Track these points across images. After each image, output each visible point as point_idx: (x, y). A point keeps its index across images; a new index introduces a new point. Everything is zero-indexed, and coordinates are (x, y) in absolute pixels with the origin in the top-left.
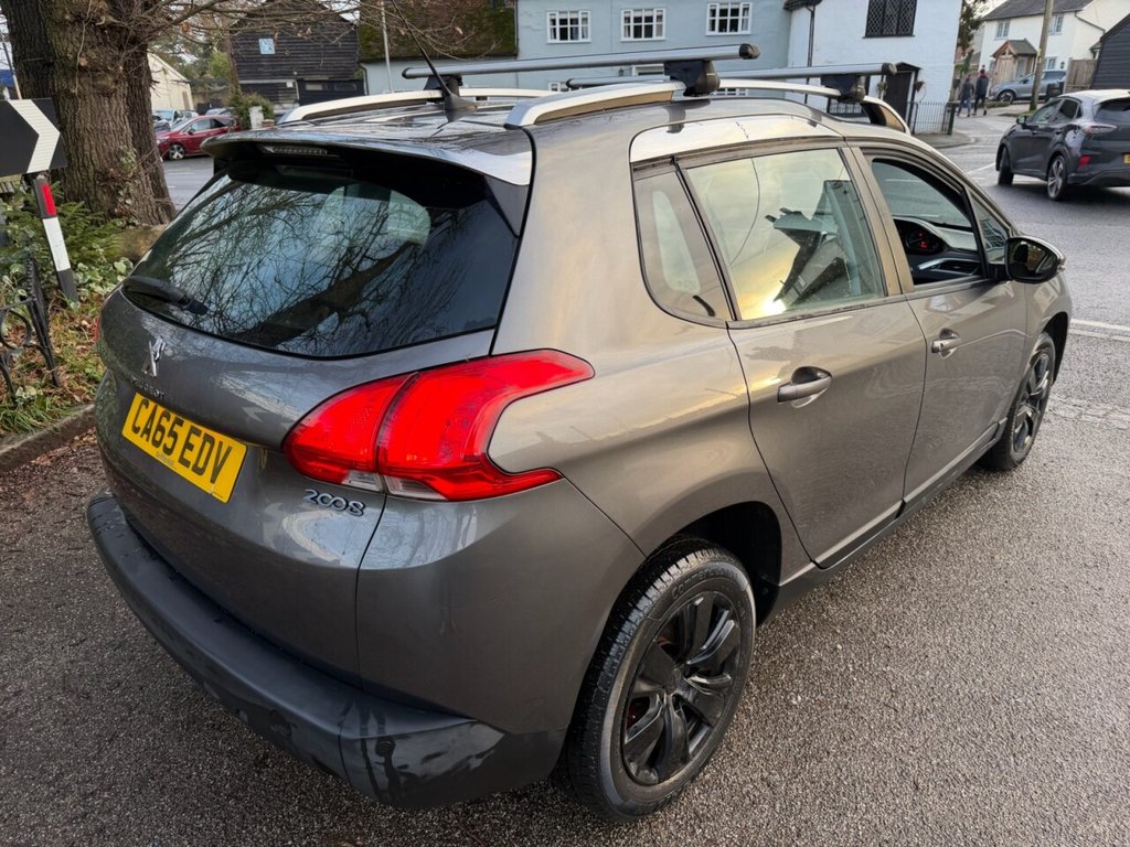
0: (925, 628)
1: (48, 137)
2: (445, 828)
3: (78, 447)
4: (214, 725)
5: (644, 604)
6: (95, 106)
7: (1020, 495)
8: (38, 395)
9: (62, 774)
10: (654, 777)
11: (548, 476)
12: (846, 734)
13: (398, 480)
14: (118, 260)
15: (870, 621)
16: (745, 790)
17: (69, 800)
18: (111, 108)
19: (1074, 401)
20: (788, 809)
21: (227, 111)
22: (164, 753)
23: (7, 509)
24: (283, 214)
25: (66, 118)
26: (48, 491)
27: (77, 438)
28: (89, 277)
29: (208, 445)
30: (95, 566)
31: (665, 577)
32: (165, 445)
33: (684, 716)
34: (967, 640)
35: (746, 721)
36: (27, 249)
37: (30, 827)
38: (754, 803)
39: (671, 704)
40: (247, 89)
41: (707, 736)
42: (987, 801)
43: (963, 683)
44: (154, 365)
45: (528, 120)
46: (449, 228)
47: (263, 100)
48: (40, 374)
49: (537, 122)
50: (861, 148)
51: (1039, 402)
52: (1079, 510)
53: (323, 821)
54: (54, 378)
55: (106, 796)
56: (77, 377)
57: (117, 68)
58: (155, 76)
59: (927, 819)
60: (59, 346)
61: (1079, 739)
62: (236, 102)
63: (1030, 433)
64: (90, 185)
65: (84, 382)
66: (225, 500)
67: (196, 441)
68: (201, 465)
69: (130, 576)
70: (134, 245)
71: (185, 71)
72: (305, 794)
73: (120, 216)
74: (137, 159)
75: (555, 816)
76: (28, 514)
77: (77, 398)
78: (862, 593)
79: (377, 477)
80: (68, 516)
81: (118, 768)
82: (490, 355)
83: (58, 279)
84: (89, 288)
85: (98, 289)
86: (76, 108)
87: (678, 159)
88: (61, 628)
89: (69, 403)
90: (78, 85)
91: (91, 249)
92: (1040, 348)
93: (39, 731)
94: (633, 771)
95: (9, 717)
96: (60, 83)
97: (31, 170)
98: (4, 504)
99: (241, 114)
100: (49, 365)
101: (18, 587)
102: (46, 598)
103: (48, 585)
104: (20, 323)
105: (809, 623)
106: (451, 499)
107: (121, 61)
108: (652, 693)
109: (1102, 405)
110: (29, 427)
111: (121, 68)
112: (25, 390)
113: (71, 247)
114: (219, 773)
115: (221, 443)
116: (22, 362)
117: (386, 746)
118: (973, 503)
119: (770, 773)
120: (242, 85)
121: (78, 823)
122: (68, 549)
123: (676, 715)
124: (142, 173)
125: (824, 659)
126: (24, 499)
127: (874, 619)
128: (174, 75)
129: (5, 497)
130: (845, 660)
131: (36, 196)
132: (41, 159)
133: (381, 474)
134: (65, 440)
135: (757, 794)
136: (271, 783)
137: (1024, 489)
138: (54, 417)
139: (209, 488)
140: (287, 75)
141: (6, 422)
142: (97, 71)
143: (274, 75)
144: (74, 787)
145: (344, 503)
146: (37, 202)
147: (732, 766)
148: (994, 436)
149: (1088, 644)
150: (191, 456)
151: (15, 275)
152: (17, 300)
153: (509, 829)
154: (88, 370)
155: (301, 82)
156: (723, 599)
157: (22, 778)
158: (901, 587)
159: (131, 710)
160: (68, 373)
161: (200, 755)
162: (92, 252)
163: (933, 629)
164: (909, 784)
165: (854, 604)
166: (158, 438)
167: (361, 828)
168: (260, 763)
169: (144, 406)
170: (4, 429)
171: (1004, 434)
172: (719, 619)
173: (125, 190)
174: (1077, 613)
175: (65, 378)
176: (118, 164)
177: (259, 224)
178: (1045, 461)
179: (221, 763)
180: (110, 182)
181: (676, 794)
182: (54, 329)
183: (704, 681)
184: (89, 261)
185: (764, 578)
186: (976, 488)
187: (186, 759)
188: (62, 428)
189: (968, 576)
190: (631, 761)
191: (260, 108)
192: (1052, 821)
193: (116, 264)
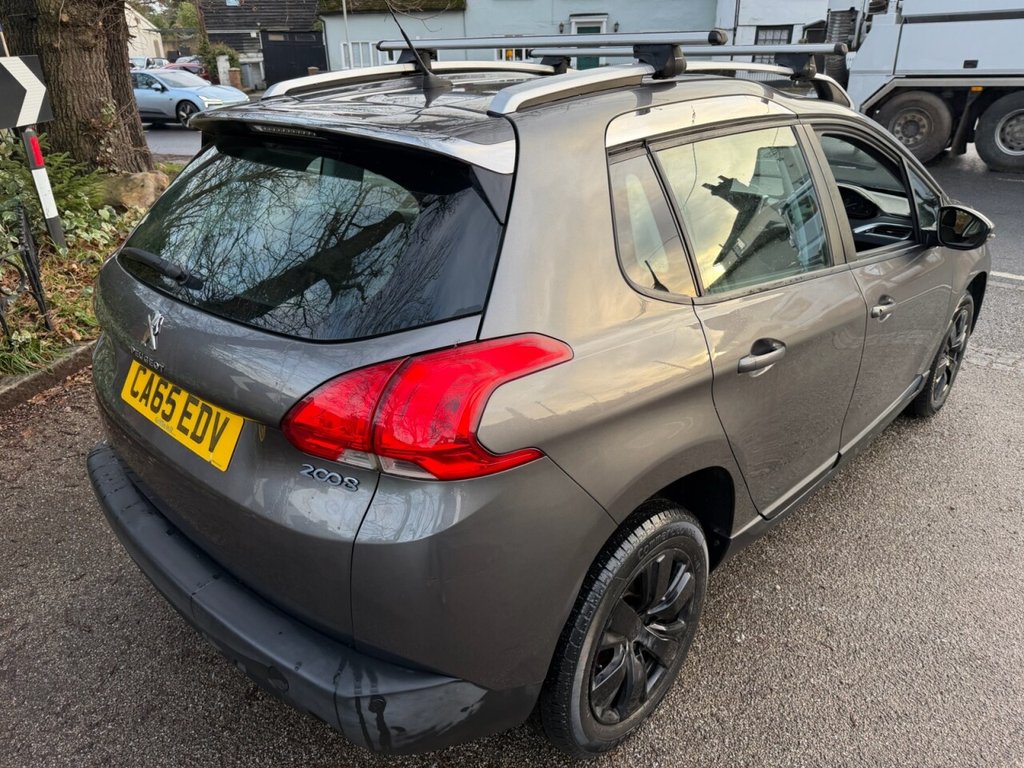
0: (856, 569)
1: (35, 93)
2: (423, 760)
3: (71, 387)
4: (206, 659)
5: (613, 565)
6: (76, 59)
7: (939, 440)
8: (32, 339)
9: (69, 705)
10: (615, 716)
11: (532, 453)
12: (787, 671)
13: (392, 460)
14: (102, 208)
15: (805, 564)
16: (696, 725)
17: (76, 730)
18: (91, 62)
19: (986, 350)
20: (736, 745)
21: (196, 59)
22: (161, 685)
23: (7, 446)
24: (269, 183)
25: (50, 71)
26: (45, 429)
27: (69, 378)
28: (75, 223)
29: (205, 415)
30: (90, 503)
31: (632, 538)
32: (163, 411)
33: (643, 661)
34: (894, 581)
35: (696, 659)
36: (18, 198)
37: (42, 756)
38: (705, 738)
39: (632, 649)
40: (214, 38)
41: (662, 676)
42: (918, 737)
43: (892, 623)
44: (153, 338)
45: (510, 107)
46: (437, 208)
47: (229, 50)
48: (33, 318)
49: (519, 109)
50: (813, 125)
51: (957, 353)
52: (993, 456)
53: (310, 752)
54: (46, 323)
55: (110, 727)
56: (67, 321)
57: (97, 24)
58: (132, 31)
59: (864, 754)
60: (50, 290)
61: (1000, 678)
62: (203, 51)
63: (948, 383)
64: (73, 134)
65: (74, 325)
66: (223, 468)
67: (194, 410)
68: (199, 433)
69: (131, 530)
70: (115, 192)
71: (156, 21)
72: (293, 726)
73: (102, 164)
74: (116, 110)
75: (523, 749)
76: (27, 451)
77: (68, 341)
78: (797, 535)
79: (371, 456)
80: (63, 454)
81: (121, 700)
82: (478, 340)
83: (47, 226)
84: (76, 234)
85: (84, 235)
86: (58, 61)
87: (650, 142)
88: (62, 563)
89: (61, 345)
90: (60, 40)
91: (77, 197)
92: (962, 305)
93: (46, 663)
94: (599, 714)
95: (17, 649)
96: (43, 38)
97: (20, 124)
98: (4, 442)
99: (209, 63)
100: (41, 309)
101: (21, 523)
102: (46, 534)
103: (49, 521)
104: (12, 268)
105: (750, 563)
106: (441, 478)
107: (101, 17)
108: (617, 644)
109: (1011, 354)
110: (25, 369)
111: (101, 24)
112: (20, 334)
113: (58, 196)
114: (213, 705)
115: (218, 414)
116: (16, 306)
117: (378, 703)
118: (896, 449)
119: (719, 709)
120: (210, 35)
121: (85, 753)
122: (66, 486)
123: (636, 661)
124: (121, 123)
125: (765, 599)
126: (22, 437)
127: (809, 560)
128: (146, 24)
129: (5, 435)
130: (784, 600)
131: (24, 147)
132: (29, 113)
133: (376, 454)
134: (58, 380)
135: (708, 729)
136: (261, 715)
137: (942, 435)
138: (48, 359)
139: (207, 456)
140: (252, 26)
141: (4, 364)
142: (78, 26)
143: (239, 26)
144: (81, 717)
145: (340, 479)
146: (26, 152)
147: (684, 702)
148: (917, 388)
149: (1005, 586)
150: (189, 424)
151: (7, 223)
152: (10, 247)
153: (482, 761)
154: (77, 314)
155: (265, 33)
156: (682, 554)
157: (32, 709)
158: (833, 529)
159: (130, 643)
160: (59, 316)
161: (196, 687)
162: (78, 201)
163: (864, 570)
164: (846, 718)
165: (791, 546)
166: (156, 404)
167: (345, 760)
168: (250, 696)
169: (141, 372)
170: (2, 370)
171: (926, 385)
172: (678, 571)
173: (106, 139)
174: (994, 556)
175: (57, 322)
176: (99, 115)
177: (247, 191)
178: (960, 408)
179: (215, 696)
180: (92, 133)
181: (634, 730)
182: (45, 274)
183: (662, 628)
184: (74, 208)
185: (716, 531)
186: (898, 433)
187: (182, 691)
188: (55, 370)
189: (893, 519)
190: (596, 705)
191: (227, 57)
192: (978, 757)
193: (100, 211)
